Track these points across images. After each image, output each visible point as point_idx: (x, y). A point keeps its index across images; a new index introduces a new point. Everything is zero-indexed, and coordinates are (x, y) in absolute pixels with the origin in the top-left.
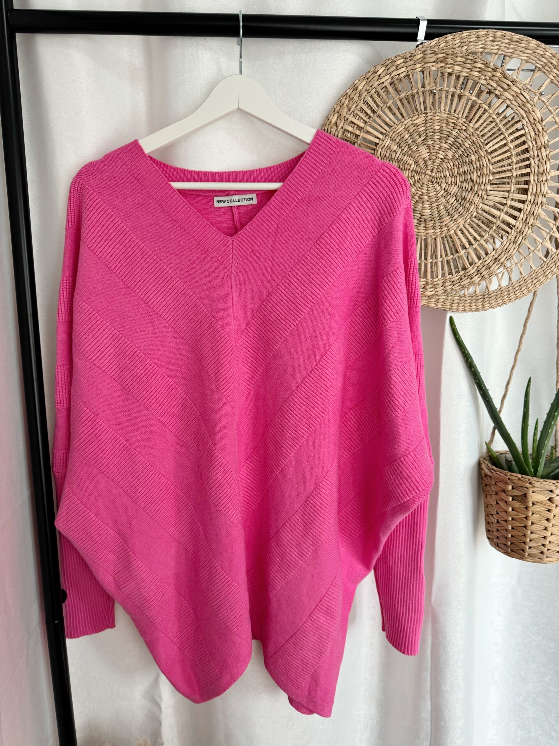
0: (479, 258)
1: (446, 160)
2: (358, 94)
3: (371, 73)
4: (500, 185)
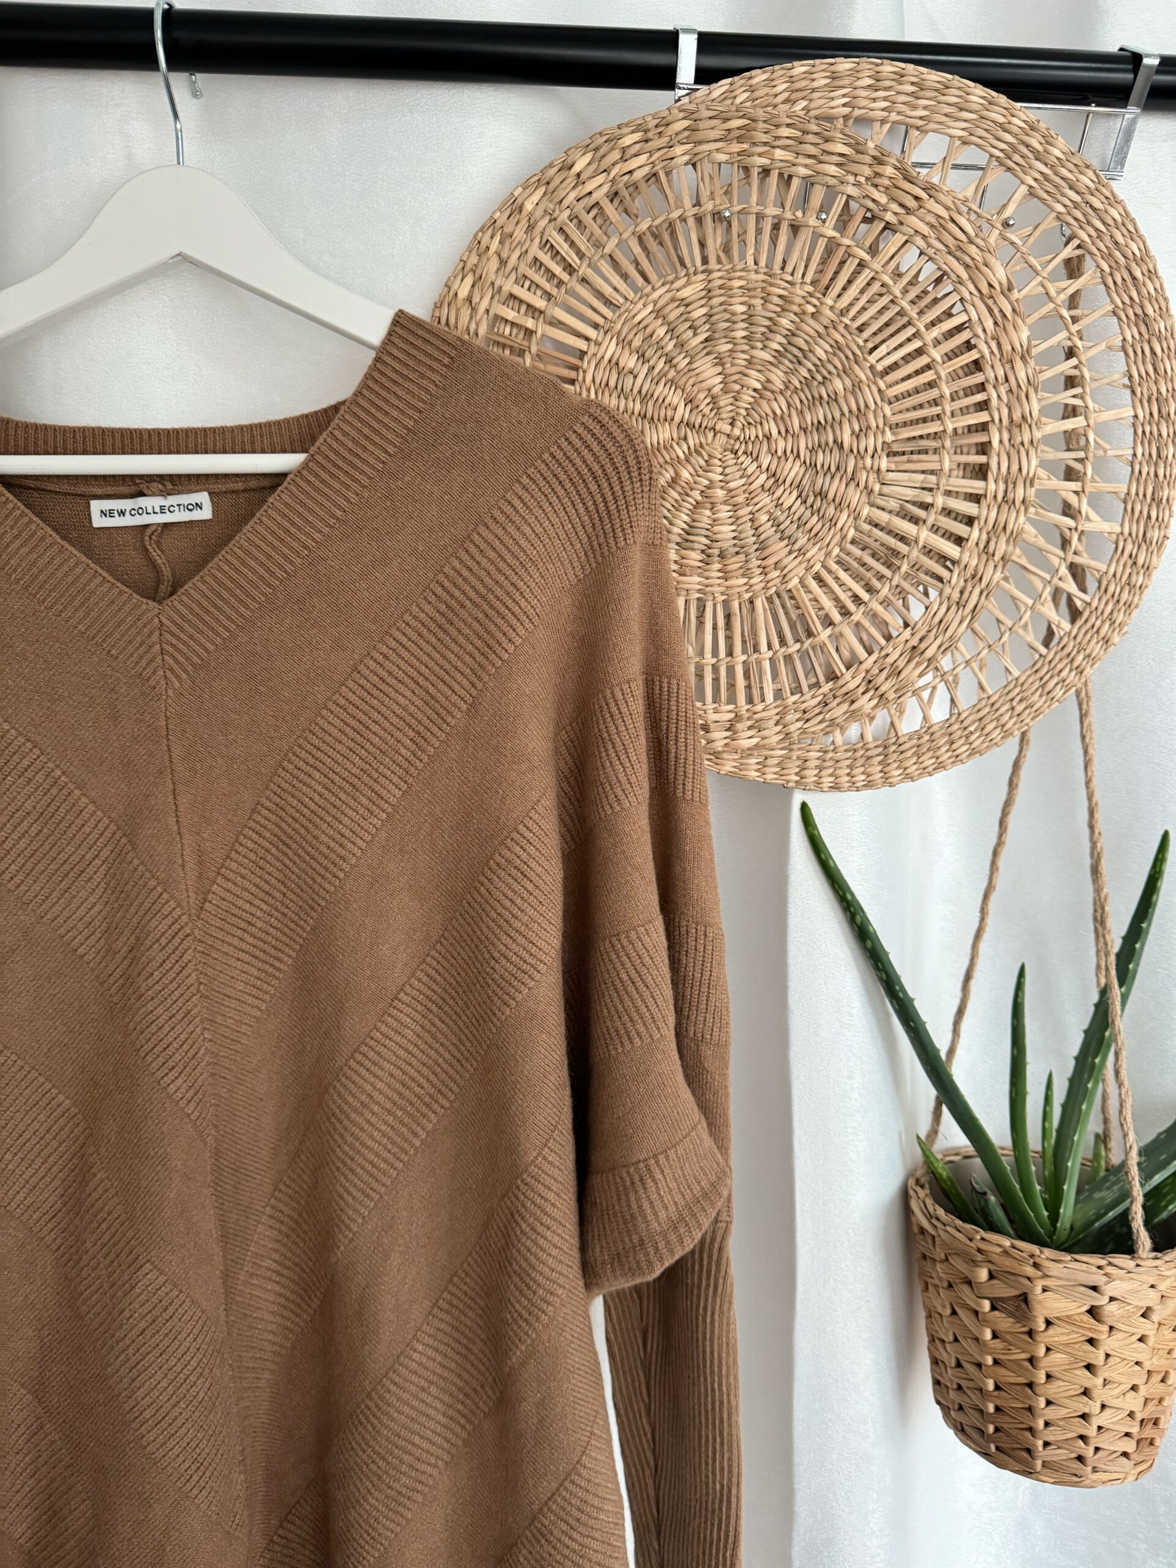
0: (870, 652)
1: (768, 394)
2: (524, 223)
3: (555, 169)
4: (915, 457)
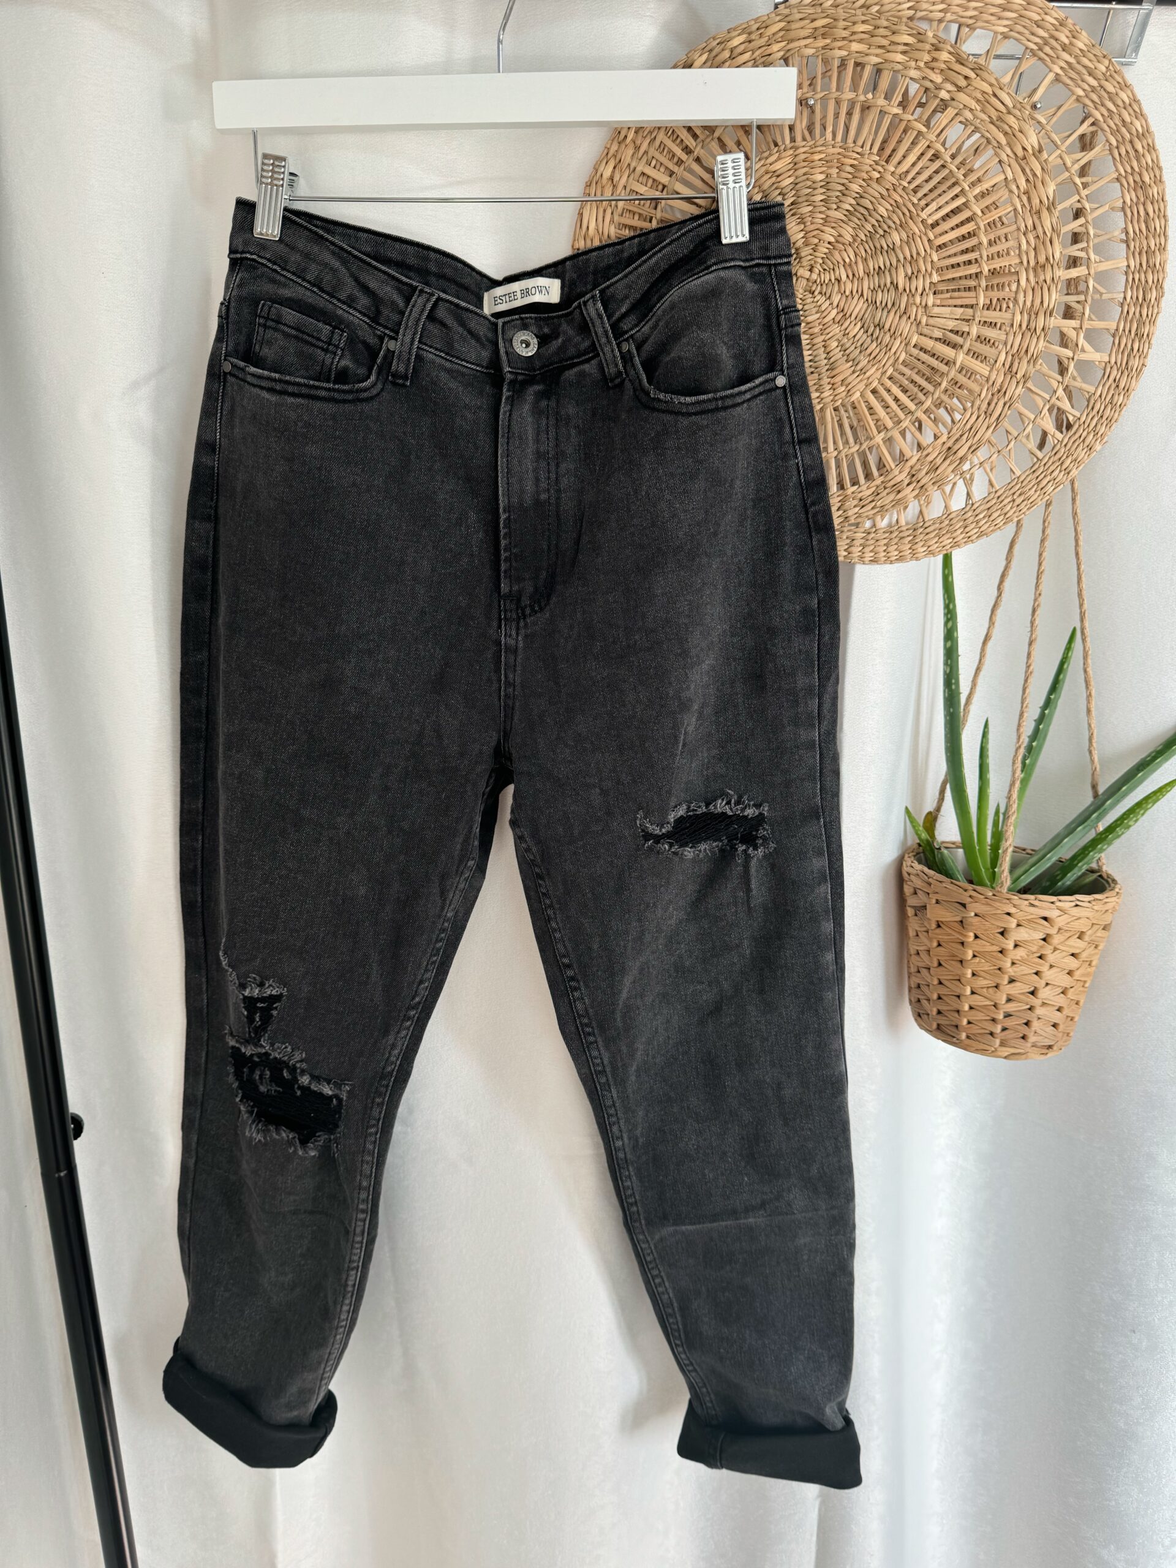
1: (841, 246)
4: (955, 294)
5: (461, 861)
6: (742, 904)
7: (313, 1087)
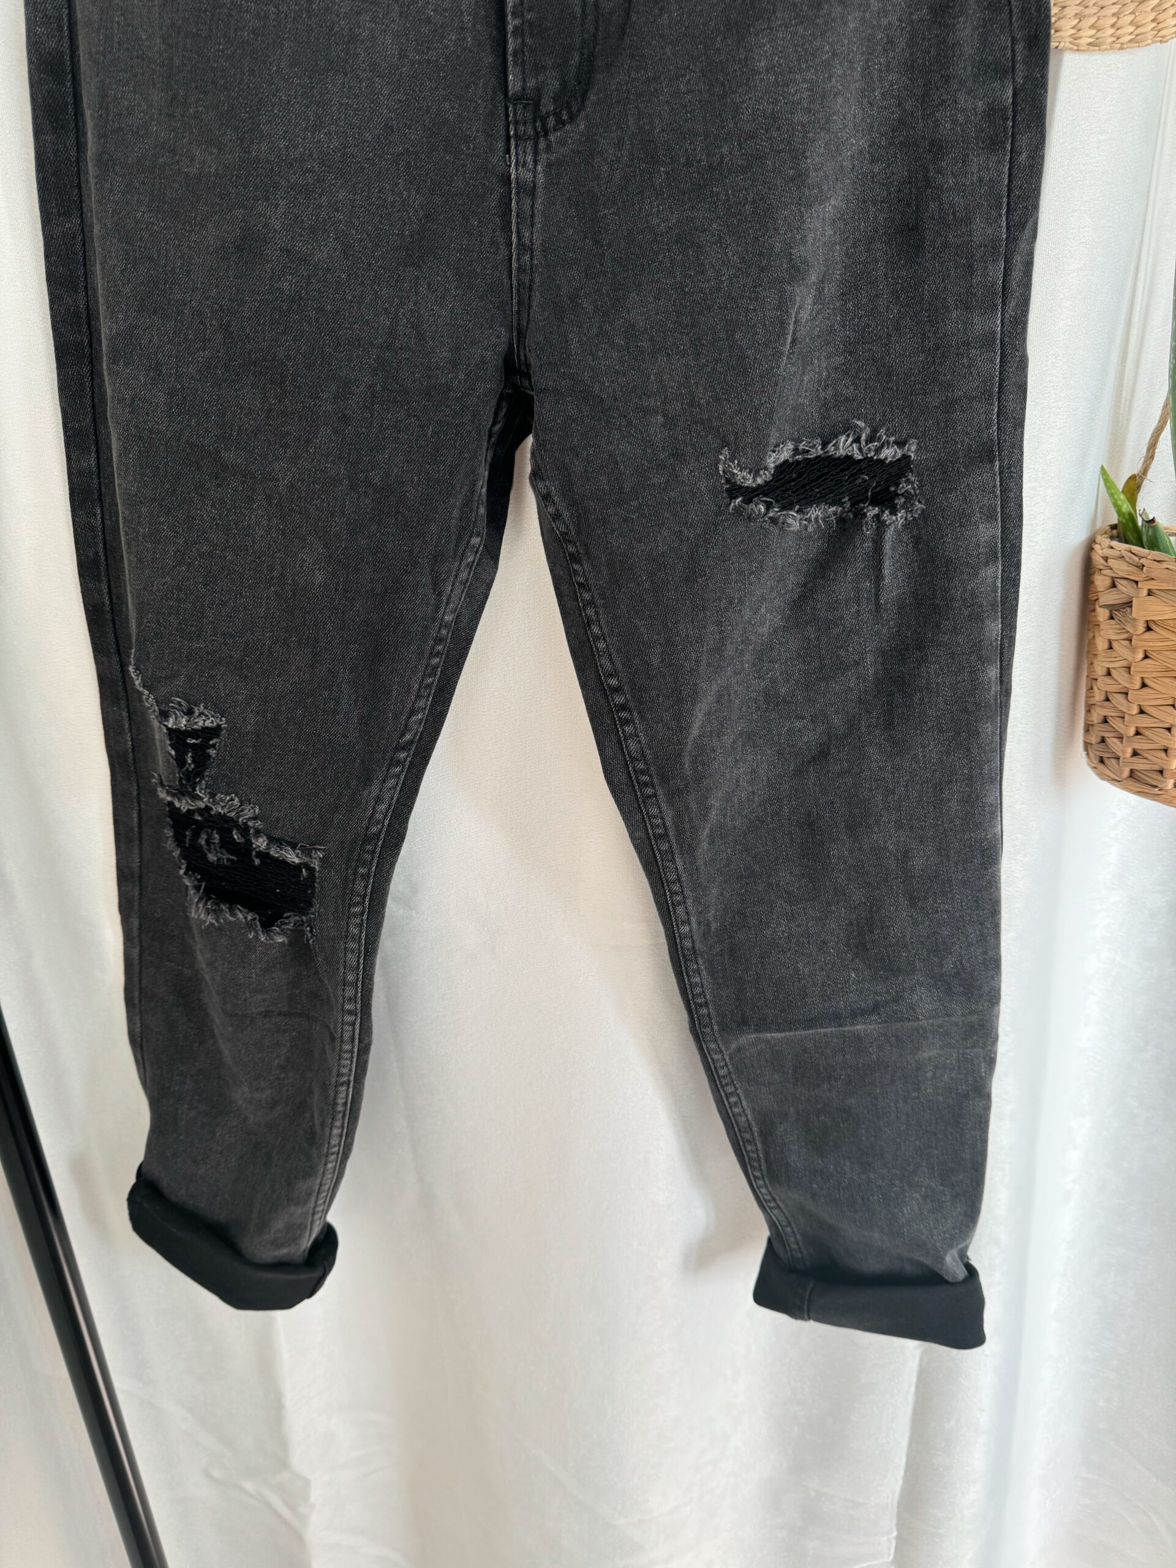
5: (460, 537)
6: (868, 599)
7: (272, 852)
